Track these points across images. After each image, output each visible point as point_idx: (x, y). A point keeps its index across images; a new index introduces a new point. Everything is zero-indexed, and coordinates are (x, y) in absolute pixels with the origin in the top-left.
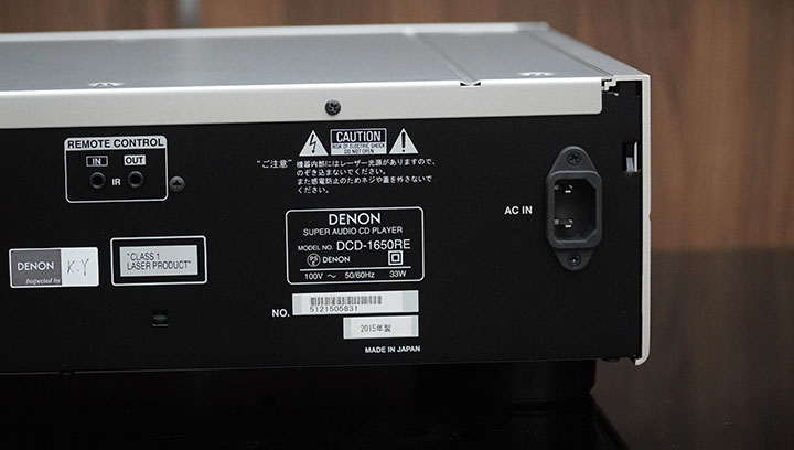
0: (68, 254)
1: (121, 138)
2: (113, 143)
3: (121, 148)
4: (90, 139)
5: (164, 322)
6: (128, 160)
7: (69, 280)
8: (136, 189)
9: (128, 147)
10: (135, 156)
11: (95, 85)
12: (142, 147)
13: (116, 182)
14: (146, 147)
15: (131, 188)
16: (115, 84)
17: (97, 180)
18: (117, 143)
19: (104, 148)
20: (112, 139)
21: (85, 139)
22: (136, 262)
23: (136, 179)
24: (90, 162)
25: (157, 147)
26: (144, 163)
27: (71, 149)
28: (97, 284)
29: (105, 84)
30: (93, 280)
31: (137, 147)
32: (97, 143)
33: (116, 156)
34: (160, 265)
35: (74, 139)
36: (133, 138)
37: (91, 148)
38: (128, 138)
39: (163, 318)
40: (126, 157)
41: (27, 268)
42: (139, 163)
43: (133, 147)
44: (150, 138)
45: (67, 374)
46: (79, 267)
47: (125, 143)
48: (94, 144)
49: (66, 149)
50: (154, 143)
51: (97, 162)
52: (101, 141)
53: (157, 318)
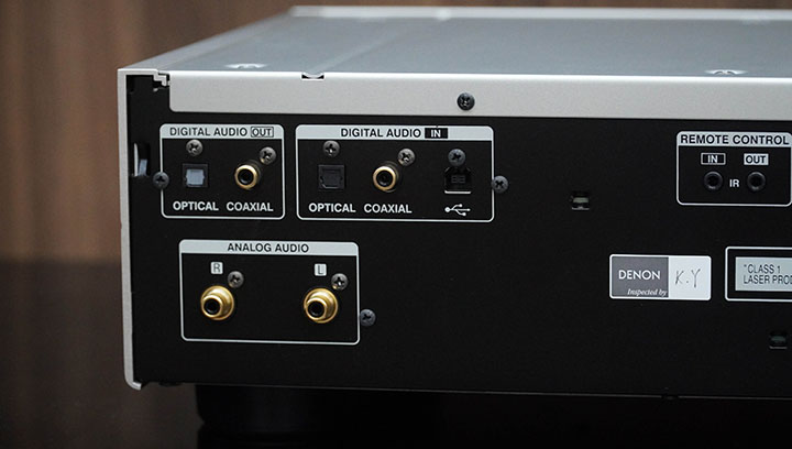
0: (676, 263)
1: (741, 134)
2: (731, 139)
3: (741, 145)
4: (706, 134)
5: (783, 344)
6: (749, 160)
7: (676, 292)
8: (756, 192)
9: (749, 145)
10: (757, 155)
11: (714, 72)
12: (764, 145)
13: (735, 183)
14: (769, 145)
15: (751, 190)
16: (736, 72)
17: (713, 180)
18: (737, 139)
19: (721, 144)
20: (731, 135)
21: (701, 134)
22: (753, 275)
23: (756, 180)
24: (706, 160)
25: (782, 145)
26: (766, 163)
27: (684, 144)
28: (708, 298)
29: (725, 72)
30: (704, 293)
31: (759, 145)
32: (714, 139)
33: (735, 154)
34: (780, 279)
35: (688, 133)
36: (755, 134)
37: (706, 144)
38: (749, 134)
39: (781, 339)
40: (746, 155)
41: (628, 277)
42: (760, 163)
43: (754, 145)
44: (774, 135)
45: (670, 398)
46: (689, 278)
47: (745, 140)
48: (710, 139)
49: (679, 143)
50: (778, 140)
51: (713, 159)
52: (718, 136)
53: (775, 339)
